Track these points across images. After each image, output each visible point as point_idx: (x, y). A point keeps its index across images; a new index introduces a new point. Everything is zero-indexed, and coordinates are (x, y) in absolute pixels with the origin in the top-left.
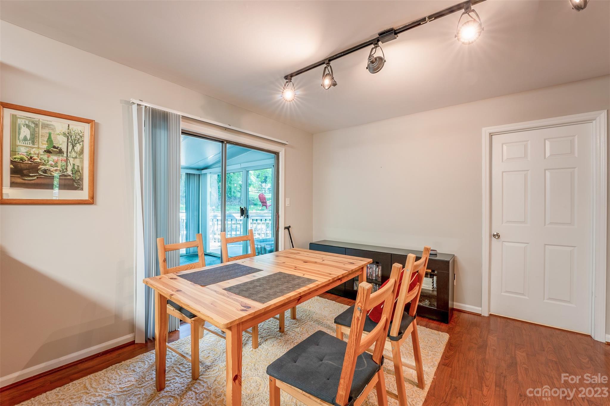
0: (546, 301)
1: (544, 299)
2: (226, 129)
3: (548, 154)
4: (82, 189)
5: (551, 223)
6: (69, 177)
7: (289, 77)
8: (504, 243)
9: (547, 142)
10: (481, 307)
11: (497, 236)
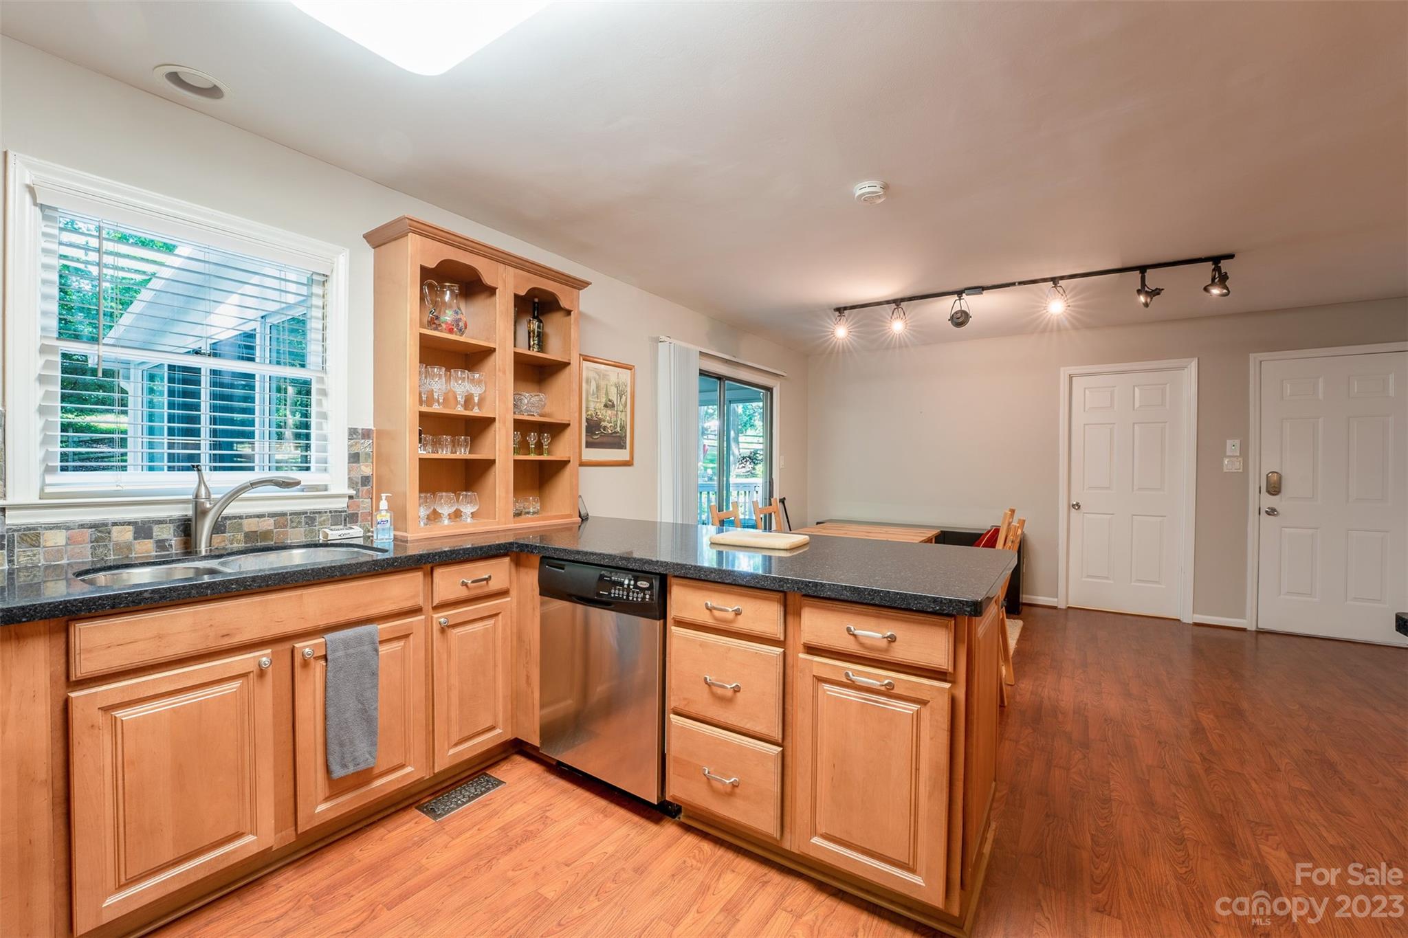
0: (1133, 584)
1: (1131, 582)
2: (726, 361)
3: (1137, 405)
4: (626, 448)
5: (1139, 489)
6: (618, 434)
7: (840, 310)
8: (1085, 515)
9: (1136, 388)
10: (1057, 597)
11: (1077, 506)
